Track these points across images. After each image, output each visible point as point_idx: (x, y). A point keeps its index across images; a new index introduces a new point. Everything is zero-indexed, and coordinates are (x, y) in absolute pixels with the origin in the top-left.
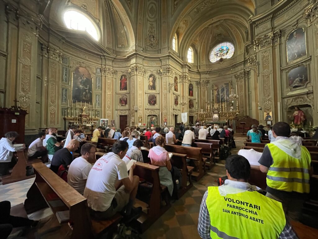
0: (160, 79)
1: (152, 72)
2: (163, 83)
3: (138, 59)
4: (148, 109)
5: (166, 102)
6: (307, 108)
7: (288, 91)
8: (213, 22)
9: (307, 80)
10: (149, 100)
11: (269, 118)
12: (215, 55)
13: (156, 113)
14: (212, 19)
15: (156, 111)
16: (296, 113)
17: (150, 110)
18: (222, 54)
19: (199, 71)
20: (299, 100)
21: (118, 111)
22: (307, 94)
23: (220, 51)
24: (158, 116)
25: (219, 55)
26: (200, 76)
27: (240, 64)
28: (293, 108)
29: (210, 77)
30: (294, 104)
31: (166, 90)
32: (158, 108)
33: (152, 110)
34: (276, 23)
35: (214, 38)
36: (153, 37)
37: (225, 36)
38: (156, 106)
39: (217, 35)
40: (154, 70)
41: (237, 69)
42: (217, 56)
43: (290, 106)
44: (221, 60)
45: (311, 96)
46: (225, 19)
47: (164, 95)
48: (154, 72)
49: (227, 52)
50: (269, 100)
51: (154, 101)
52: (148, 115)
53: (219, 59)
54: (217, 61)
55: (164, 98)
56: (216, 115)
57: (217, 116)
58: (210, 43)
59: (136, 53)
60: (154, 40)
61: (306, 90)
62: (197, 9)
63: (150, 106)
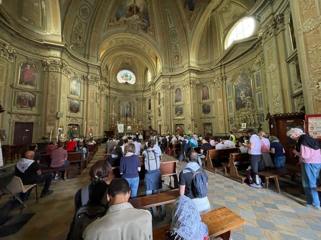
0: (86, 85)
1: (76, 75)
2: (89, 91)
3: (63, 55)
4: (70, 117)
5: (92, 111)
6: (182, 125)
7: (175, 117)
8: (128, 54)
9: (182, 113)
10: (70, 106)
11: (168, 130)
12: (121, 77)
13: (79, 122)
14: (129, 52)
15: (78, 119)
16: (178, 127)
17: (72, 118)
18: (126, 78)
19: (110, 86)
20: (180, 121)
21: (12, 115)
22: (183, 119)
23: (125, 75)
24: (81, 125)
25: (124, 78)
26: (110, 91)
27: (140, 91)
28: (177, 125)
29: (118, 94)
30: (178, 123)
31: (93, 99)
32: (81, 117)
33: (75, 118)
34: (171, 81)
35: (123, 64)
36: (80, 38)
37: (130, 67)
38: (79, 114)
39: (125, 63)
40: (79, 74)
41: (138, 94)
42: (123, 78)
43: (176, 124)
44: (127, 83)
45: (184, 120)
46: (135, 57)
47: (91, 104)
48: (78, 75)
49: (130, 79)
50: (168, 120)
51: (77, 108)
52: (69, 123)
53: (124, 81)
54: (123, 83)
55: (90, 107)
56: (130, 126)
57: (131, 128)
58: (120, 66)
59: (65, 47)
60: (80, 41)
61: (182, 118)
62: (123, 39)
63: (72, 113)
